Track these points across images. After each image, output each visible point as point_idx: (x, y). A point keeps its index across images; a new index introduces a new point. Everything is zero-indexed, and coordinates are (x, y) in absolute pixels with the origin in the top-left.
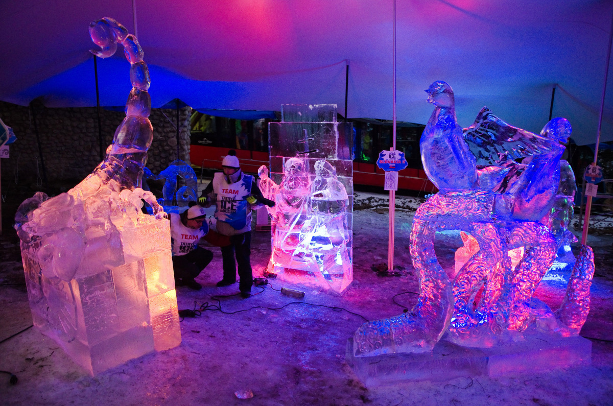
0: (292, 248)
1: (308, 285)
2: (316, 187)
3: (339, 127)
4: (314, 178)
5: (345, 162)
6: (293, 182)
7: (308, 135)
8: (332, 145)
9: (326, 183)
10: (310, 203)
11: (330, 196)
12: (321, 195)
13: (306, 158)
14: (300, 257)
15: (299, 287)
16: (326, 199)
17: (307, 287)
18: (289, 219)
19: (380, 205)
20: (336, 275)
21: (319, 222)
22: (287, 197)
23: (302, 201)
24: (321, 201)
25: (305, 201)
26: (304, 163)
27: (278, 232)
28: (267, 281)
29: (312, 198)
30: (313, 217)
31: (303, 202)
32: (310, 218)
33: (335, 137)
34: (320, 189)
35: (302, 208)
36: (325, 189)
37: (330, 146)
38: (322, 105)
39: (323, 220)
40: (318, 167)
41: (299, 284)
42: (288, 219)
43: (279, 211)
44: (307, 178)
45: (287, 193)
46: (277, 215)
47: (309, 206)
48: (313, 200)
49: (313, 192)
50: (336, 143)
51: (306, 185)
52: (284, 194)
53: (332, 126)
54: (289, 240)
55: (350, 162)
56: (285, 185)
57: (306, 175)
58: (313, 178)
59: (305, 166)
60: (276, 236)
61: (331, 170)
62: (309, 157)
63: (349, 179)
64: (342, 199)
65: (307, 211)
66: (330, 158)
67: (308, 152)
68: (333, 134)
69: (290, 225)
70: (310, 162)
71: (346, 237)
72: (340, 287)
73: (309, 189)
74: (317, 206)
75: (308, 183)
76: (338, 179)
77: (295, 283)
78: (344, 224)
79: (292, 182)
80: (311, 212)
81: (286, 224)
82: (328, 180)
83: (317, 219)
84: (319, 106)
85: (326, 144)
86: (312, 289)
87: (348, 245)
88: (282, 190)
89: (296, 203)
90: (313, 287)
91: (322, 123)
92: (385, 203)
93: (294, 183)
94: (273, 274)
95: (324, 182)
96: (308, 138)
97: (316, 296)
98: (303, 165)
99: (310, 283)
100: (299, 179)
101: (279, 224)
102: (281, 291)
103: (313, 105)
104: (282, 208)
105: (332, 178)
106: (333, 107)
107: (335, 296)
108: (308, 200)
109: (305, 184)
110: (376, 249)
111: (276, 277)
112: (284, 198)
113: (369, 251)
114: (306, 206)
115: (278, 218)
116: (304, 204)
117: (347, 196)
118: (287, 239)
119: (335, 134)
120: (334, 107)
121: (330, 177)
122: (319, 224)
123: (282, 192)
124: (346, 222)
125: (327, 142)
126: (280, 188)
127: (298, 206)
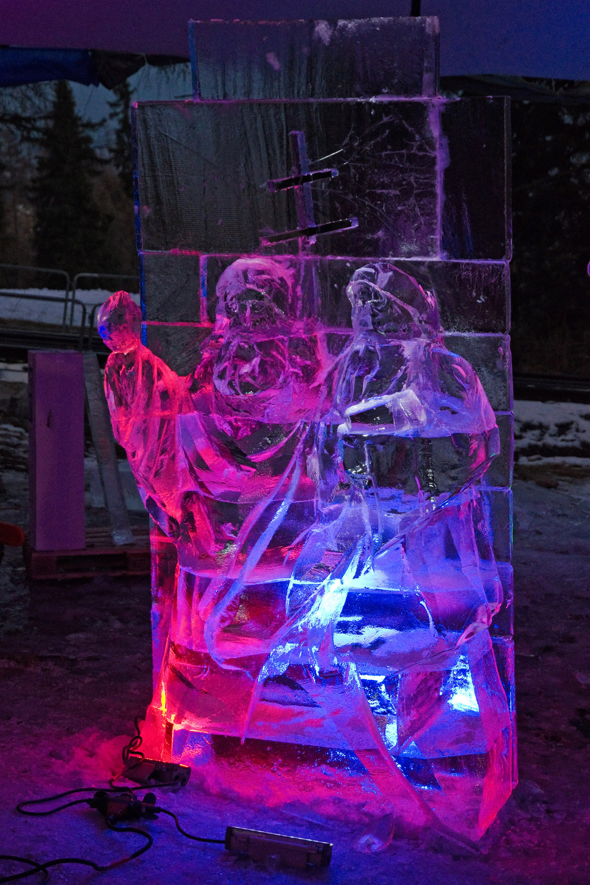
0: (251, 647)
1: (330, 809)
2: (360, 378)
3: (447, 119)
4: (346, 340)
5: (474, 267)
6: (256, 361)
7: (313, 156)
8: (419, 196)
9: (402, 361)
10: (331, 451)
11: (423, 418)
12: (382, 414)
13: (303, 257)
14: (294, 686)
15: (291, 821)
16: (407, 429)
17: (329, 818)
18: (241, 522)
19: (530, 451)
20: (453, 763)
21: (375, 530)
22: (226, 427)
23: (294, 440)
24: (385, 440)
25: (310, 441)
26: (296, 277)
27: (189, 578)
28: (151, 798)
29: (344, 428)
30: (347, 510)
31: (300, 446)
32: (332, 516)
33: (433, 161)
34: (375, 390)
35: (297, 473)
36: (399, 389)
37: (412, 200)
38: (375, 20)
39: (396, 520)
40: (365, 293)
41: (292, 805)
42: (238, 523)
43: (191, 486)
44: (314, 341)
45: (227, 407)
46: (184, 508)
47: (327, 463)
48: (347, 438)
49: (348, 402)
50: (439, 190)
51: (309, 374)
52: (215, 416)
53: (417, 112)
54: (242, 615)
55: (496, 271)
56: (221, 376)
57: (310, 329)
58: (336, 344)
59: (299, 289)
60: (181, 599)
61: (422, 306)
62: (316, 249)
63: (495, 344)
64: (473, 430)
65: (320, 485)
66: (409, 254)
67: (310, 232)
68: (421, 148)
69: (245, 550)
70: (323, 277)
71: (490, 595)
72: (477, 812)
73: (324, 390)
74: (367, 464)
75: (318, 363)
76: (449, 342)
77: (272, 802)
78: (478, 534)
79: (247, 360)
80: (337, 490)
81: (224, 542)
82: (408, 348)
83: (366, 519)
84: (359, 26)
85: (393, 192)
86: (356, 829)
87: (497, 627)
88: (206, 398)
89: (267, 454)
90: (354, 817)
91: (373, 100)
92: (549, 440)
93: (262, 364)
94: (173, 767)
95: (395, 357)
96: (312, 168)
97: (375, 858)
98: (295, 285)
99: (337, 801)
100: (277, 348)
101: (197, 542)
102: (227, 842)
103: (332, 23)
104: (204, 477)
105: (423, 340)
106: (422, 30)
107: (456, 858)
108: (321, 437)
109: (304, 368)
110: (572, 640)
111: (184, 781)
112: (212, 432)
113: (548, 649)
114: (314, 463)
115: (189, 517)
116: (304, 456)
117: (492, 415)
118: (232, 608)
119: (433, 148)
120: (428, 30)
121: (417, 335)
122: (376, 538)
123: (203, 406)
124: (486, 527)
125: (398, 185)
126: (192, 390)
127: (279, 465)
